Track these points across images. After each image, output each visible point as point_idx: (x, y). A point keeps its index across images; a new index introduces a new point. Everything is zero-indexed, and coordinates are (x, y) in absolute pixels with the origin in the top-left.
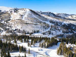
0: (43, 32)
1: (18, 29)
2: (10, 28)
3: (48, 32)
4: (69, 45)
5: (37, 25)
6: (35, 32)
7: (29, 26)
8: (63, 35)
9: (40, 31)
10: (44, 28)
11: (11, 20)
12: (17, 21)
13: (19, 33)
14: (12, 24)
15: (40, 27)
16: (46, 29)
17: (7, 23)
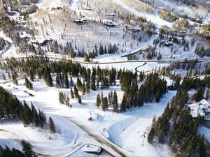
0: (129, 51)
1: (51, 40)
2: (30, 36)
3: (147, 50)
4: (202, 107)
5: (113, 26)
6: (102, 52)
7: (87, 30)
8: (196, 61)
9: (120, 48)
10: (134, 37)
11: (37, 12)
12: (52, 12)
13: (56, 53)
14: (36, 23)
15: (122, 33)
16: (140, 40)
17: (25, 19)
